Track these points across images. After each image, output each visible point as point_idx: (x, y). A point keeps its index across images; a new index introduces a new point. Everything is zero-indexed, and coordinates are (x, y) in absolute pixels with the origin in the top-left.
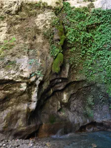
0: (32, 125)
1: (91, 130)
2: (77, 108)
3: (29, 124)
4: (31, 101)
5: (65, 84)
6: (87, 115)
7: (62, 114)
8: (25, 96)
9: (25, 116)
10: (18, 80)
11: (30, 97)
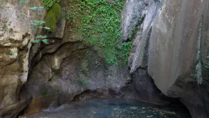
0: (22, 101)
1: (85, 98)
2: (69, 75)
3: (19, 100)
4: (22, 71)
5: (58, 45)
6: (81, 83)
7: (54, 83)
8: (16, 65)
9: (15, 91)
10: (6, 45)
11: (21, 66)
